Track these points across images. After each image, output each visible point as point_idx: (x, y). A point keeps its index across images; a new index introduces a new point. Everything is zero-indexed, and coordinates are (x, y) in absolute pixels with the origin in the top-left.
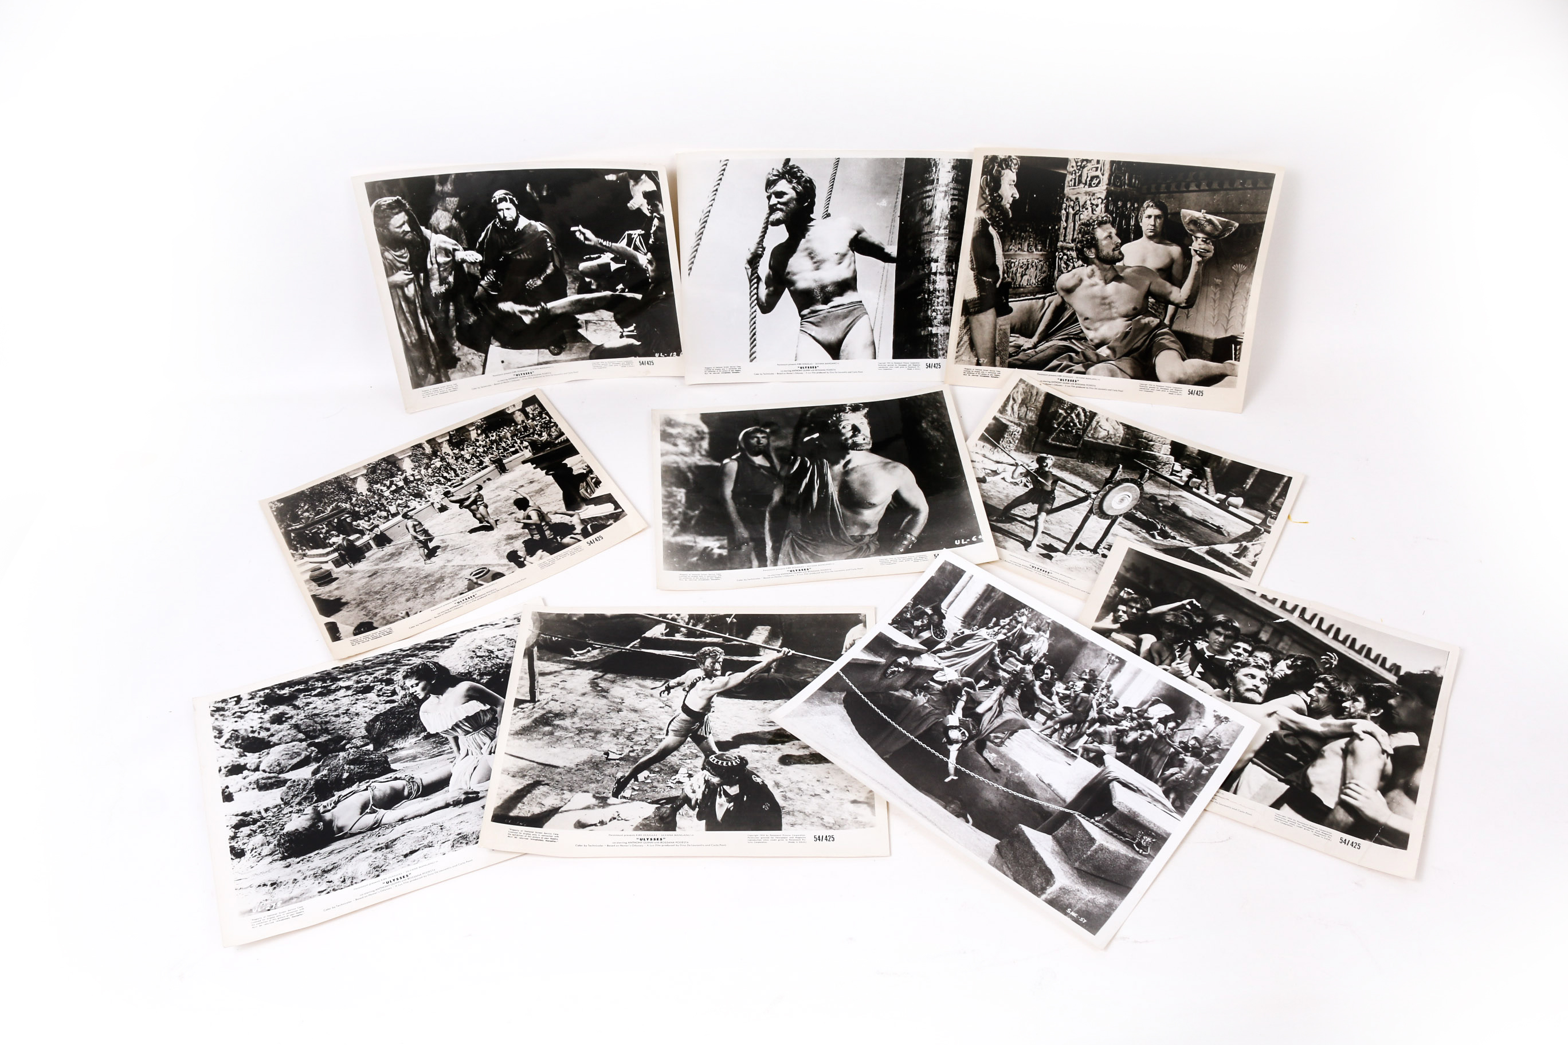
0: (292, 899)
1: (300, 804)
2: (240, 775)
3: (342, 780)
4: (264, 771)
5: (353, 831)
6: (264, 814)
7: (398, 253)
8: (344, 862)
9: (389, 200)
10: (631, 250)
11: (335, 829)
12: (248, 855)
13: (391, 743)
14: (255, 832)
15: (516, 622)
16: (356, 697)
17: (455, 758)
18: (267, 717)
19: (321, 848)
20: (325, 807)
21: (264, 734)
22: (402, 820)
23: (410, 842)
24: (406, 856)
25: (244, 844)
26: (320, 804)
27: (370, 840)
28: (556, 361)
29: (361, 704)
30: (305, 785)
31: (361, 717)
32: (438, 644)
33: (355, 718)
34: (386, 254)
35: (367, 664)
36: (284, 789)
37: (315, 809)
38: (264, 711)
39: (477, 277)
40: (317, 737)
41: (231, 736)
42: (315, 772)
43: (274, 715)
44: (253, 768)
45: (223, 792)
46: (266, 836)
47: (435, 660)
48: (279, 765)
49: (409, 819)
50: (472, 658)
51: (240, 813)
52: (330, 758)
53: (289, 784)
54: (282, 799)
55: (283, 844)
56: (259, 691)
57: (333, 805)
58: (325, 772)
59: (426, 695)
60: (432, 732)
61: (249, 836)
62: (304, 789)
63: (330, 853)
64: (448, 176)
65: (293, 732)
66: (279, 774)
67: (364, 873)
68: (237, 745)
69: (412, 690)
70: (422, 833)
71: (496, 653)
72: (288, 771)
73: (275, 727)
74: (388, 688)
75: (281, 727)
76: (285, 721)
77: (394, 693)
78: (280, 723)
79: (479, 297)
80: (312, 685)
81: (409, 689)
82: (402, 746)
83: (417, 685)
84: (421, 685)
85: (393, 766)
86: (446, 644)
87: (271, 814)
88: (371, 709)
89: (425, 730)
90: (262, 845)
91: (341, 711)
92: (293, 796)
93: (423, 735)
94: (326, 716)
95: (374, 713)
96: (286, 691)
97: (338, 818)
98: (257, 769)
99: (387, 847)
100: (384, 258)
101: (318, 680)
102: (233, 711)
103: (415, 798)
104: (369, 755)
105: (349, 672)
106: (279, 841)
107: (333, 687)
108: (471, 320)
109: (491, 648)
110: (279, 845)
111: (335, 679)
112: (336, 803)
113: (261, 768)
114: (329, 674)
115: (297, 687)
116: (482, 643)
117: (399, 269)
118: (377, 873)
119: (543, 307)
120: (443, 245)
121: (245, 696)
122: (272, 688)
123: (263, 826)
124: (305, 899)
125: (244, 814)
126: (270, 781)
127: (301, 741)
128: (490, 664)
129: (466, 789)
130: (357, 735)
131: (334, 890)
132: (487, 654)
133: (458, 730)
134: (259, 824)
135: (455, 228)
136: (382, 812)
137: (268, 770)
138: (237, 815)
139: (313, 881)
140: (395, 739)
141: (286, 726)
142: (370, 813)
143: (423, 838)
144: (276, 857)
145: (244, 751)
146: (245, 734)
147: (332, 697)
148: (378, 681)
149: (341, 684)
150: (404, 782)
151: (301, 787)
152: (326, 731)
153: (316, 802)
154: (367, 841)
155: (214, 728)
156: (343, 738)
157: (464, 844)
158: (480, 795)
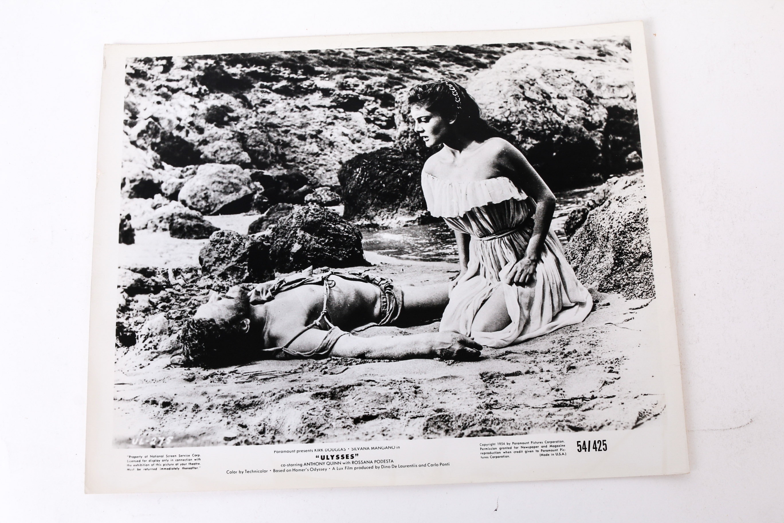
0: (187, 437)
1: (223, 276)
2: (150, 200)
3: (289, 253)
4: (184, 202)
5: (290, 350)
6: (172, 280)
8: (267, 399)
11: (266, 337)
12: (139, 344)
13: (372, 213)
14: (155, 306)
15: (594, 55)
16: (335, 113)
17: (458, 272)
18: (203, 107)
19: (242, 363)
20: (258, 293)
21: (193, 137)
22: (363, 357)
23: (367, 399)
24: (357, 421)
25: (137, 323)
26: (252, 285)
27: (311, 375)
29: (340, 127)
30: (237, 246)
31: (336, 152)
32: (471, 56)
33: (328, 150)
35: (361, 58)
36: (206, 242)
37: (244, 292)
38: (200, 95)
40: (267, 166)
41: (148, 127)
42: (255, 228)
43: (213, 107)
44: (169, 192)
45: (122, 225)
46: (169, 318)
47: (462, 83)
48: (206, 197)
49: (374, 359)
50: (517, 97)
51: (139, 267)
52: (279, 210)
53: (214, 236)
54: (201, 260)
55: (190, 340)
56: (200, 57)
57: (269, 294)
58: (268, 232)
59: (437, 142)
60: (435, 214)
61: (146, 311)
62: (234, 253)
63: (253, 377)
65: (235, 145)
66: (204, 214)
67: (293, 429)
68: (153, 145)
69: (418, 127)
70: (384, 391)
71: (555, 102)
72: (216, 214)
73: (211, 129)
74: (385, 111)
75: (221, 131)
76: (227, 123)
77: (391, 123)
78: (220, 124)
80: (276, 71)
81: (413, 123)
82: (386, 223)
83: (428, 119)
84: (434, 121)
85: (368, 255)
86: (483, 60)
87: (181, 282)
88: (353, 141)
89: (424, 206)
90: (161, 333)
91: (309, 130)
92: (218, 259)
93: (419, 213)
94: (286, 132)
95: (357, 149)
96: (237, 70)
97: (273, 320)
98: (174, 197)
99: (333, 395)
101: (286, 64)
102: (158, 83)
103: (388, 324)
104: (335, 222)
105: (332, 65)
106: (185, 331)
107: (305, 84)
109: (548, 89)
110: (184, 339)
111: (310, 72)
112: (276, 292)
113: (181, 196)
114: (303, 58)
115: (253, 69)
116: (536, 75)
118: (311, 436)
121: (179, 62)
122: (218, 59)
123: (167, 300)
124: (204, 444)
125: (145, 272)
126: (189, 222)
127: (244, 165)
128: (541, 120)
129: (464, 333)
130: (324, 181)
131: (247, 442)
132: (540, 98)
133: (473, 223)
134: (162, 294)
136: (336, 331)
137: (189, 202)
138: (134, 271)
139: (220, 416)
140: (378, 206)
141: (226, 132)
142: (320, 328)
143: (388, 399)
144: (176, 359)
145: (162, 159)
146: (167, 128)
147: (300, 102)
148: (372, 94)
149: (319, 82)
150: (377, 290)
151: (230, 247)
152: (281, 159)
153: (248, 280)
154: (307, 375)
155: (127, 106)
156: (303, 180)
157: (442, 432)
158: (483, 353)
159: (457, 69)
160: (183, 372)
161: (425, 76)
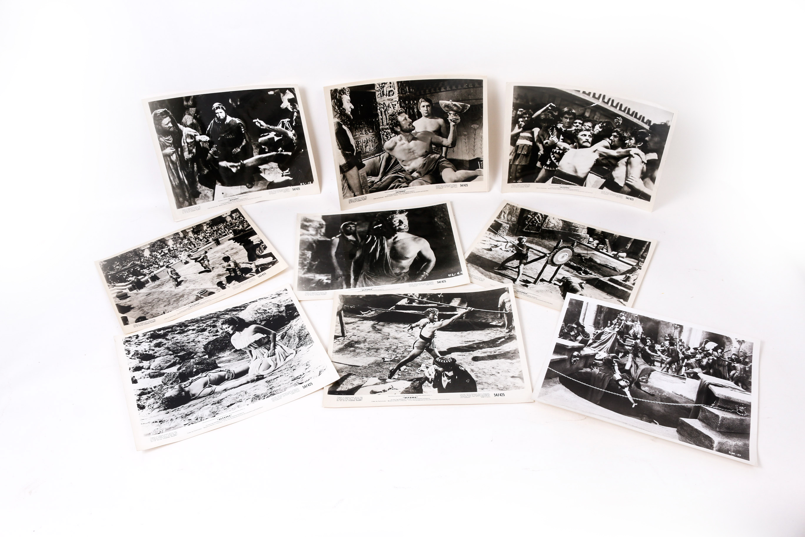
0: (170, 428)
1: (172, 384)
2: (140, 371)
3: (193, 372)
4: (153, 369)
5: (200, 396)
6: (153, 389)
7: (167, 138)
8: (196, 410)
9: (161, 110)
10: (284, 129)
11: (191, 395)
12: (147, 408)
13: (217, 354)
14: (150, 397)
15: (277, 296)
16: (198, 334)
17: (250, 360)
18: (152, 344)
19: (184, 404)
20: (185, 385)
21: (151, 352)
22: (225, 390)
23: (230, 400)
24: (228, 406)
25: (144, 403)
26: (182, 383)
27: (209, 400)
28: (250, 192)
29: (200, 337)
30: (174, 375)
31: (201, 343)
32: (238, 308)
33: (198, 343)
34: (161, 139)
35: (202, 319)
36: (163, 377)
37: (180, 386)
38: (150, 341)
39: (207, 149)
40: (179, 353)
41: (135, 353)
42: (179, 369)
43: (156, 343)
44: (147, 368)
45: (132, 379)
46: (155, 399)
47: (237, 316)
48: (160, 366)
49: (229, 389)
50: (256, 314)
51: (141, 389)
52: (186, 362)
53: (165, 375)
54: (163, 382)
55: (164, 403)
56: (148, 332)
57: (189, 384)
58: (184, 369)
59: (233, 332)
60: (238, 349)
61: (147, 399)
62: (173, 377)
63: (189, 406)
64: (190, 97)
65: (166, 351)
66: (160, 370)
67: (207, 415)
68: (138, 358)
69: (226, 330)
70: (235, 396)
71: (268, 311)
72: (165, 369)
73: (157, 349)
74: (214, 329)
75: (160, 349)
76: (162, 346)
77: (217, 331)
78: (160, 347)
79: (210, 159)
80: (175, 329)
81: (224, 329)
82: (223, 356)
83: (229, 327)
84: (231, 327)
85: (219, 365)
86: (242, 308)
87: (157, 389)
88: (206, 339)
89: (234, 348)
90: (154, 403)
91: (190, 340)
92: (168, 380)
93: (233, 350)
94: (183, 343)
95: (208, 341)
96: (162, 332)
97: (192, 390)
98: (149, 368)
99: (218, 403)
100: (160, 141)
101: (178, 326)
102: (135, 342)
103: (231, 380)
104: (206, 360)
105: (193, 322)
106: (162, 401)
107: (186, 330)
108: (206, 172)
109: (265, 309)
110: (162, 403)
111: (186, 326)
112: (191, 383)
113: (151, 368)
114: (183, 324)
115: (167, 330)
116: (261, 307)
117: (167, 146)
118: (214, 415)
119: (242, 163)
120: (189, 133)
121: (141, 335)
122: (154, 331)
123: (154, 395)
124: (177, 428)
125: (143, 389)
126: (156, 374)
127: (171, 355)
128: (265, 316)
129: (257, 374)
130: (200, 350)
131: (192, 423)
132: (263, 311)
133: (251, 347)
134: (151, 394)
135: (195, 124)
136: (214, 386)
137: (154, 369)
138: (140, 390)
139: (181, 420)
140: (219, 353)
141: (162, 348)
142: (209, 387)
143: (237, 398)
144: (161, 409)
145: (142, 360)
146: (141, 352)
147: (185, 334)
148: (208, 326)
149: (190, 328)
150: (225, 373)
151: (172, 376)
152: (184, 350)
153: (180, 383)
154: (208, 400)
155: (126, 350)
156: (192, 353)
157: (258, 400)
158: (264, 376)
159: (234, 313)
160: (165, 411)
161: (225, 317)
